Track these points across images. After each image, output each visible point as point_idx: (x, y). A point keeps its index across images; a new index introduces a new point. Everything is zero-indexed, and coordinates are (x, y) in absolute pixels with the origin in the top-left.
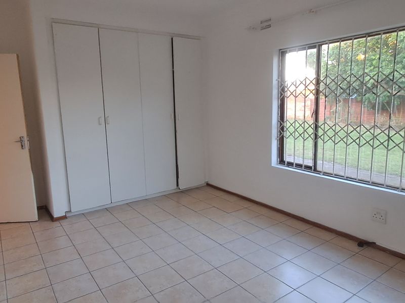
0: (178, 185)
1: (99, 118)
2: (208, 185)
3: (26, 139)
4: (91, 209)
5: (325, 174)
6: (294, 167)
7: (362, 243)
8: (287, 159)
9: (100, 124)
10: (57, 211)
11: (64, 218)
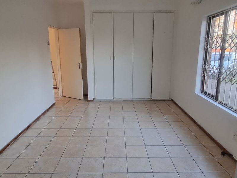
0: (151, 97)
1: (111, 57)
2: (172, 100)
3: (80, 64)
4: (105, 99)
5: (219, 103)
6: (207, 96)
7: (225, 153)
8: (205, 90)
9: (111, 60)
10: (90, 97)
11: (92, 101)
